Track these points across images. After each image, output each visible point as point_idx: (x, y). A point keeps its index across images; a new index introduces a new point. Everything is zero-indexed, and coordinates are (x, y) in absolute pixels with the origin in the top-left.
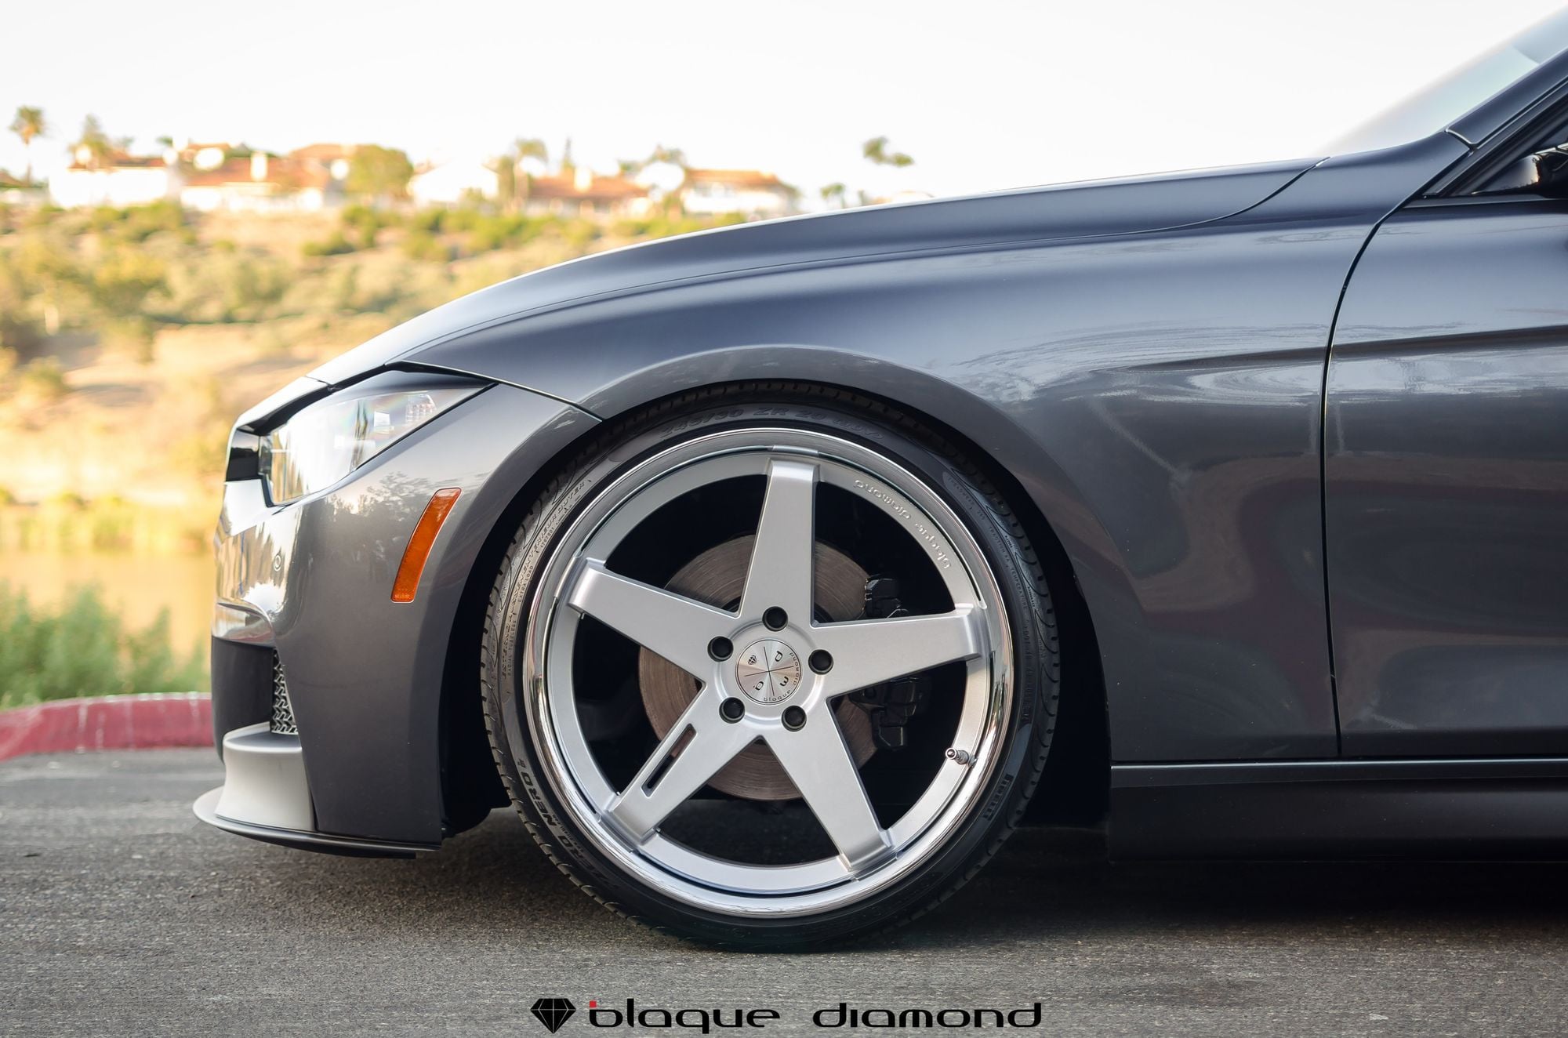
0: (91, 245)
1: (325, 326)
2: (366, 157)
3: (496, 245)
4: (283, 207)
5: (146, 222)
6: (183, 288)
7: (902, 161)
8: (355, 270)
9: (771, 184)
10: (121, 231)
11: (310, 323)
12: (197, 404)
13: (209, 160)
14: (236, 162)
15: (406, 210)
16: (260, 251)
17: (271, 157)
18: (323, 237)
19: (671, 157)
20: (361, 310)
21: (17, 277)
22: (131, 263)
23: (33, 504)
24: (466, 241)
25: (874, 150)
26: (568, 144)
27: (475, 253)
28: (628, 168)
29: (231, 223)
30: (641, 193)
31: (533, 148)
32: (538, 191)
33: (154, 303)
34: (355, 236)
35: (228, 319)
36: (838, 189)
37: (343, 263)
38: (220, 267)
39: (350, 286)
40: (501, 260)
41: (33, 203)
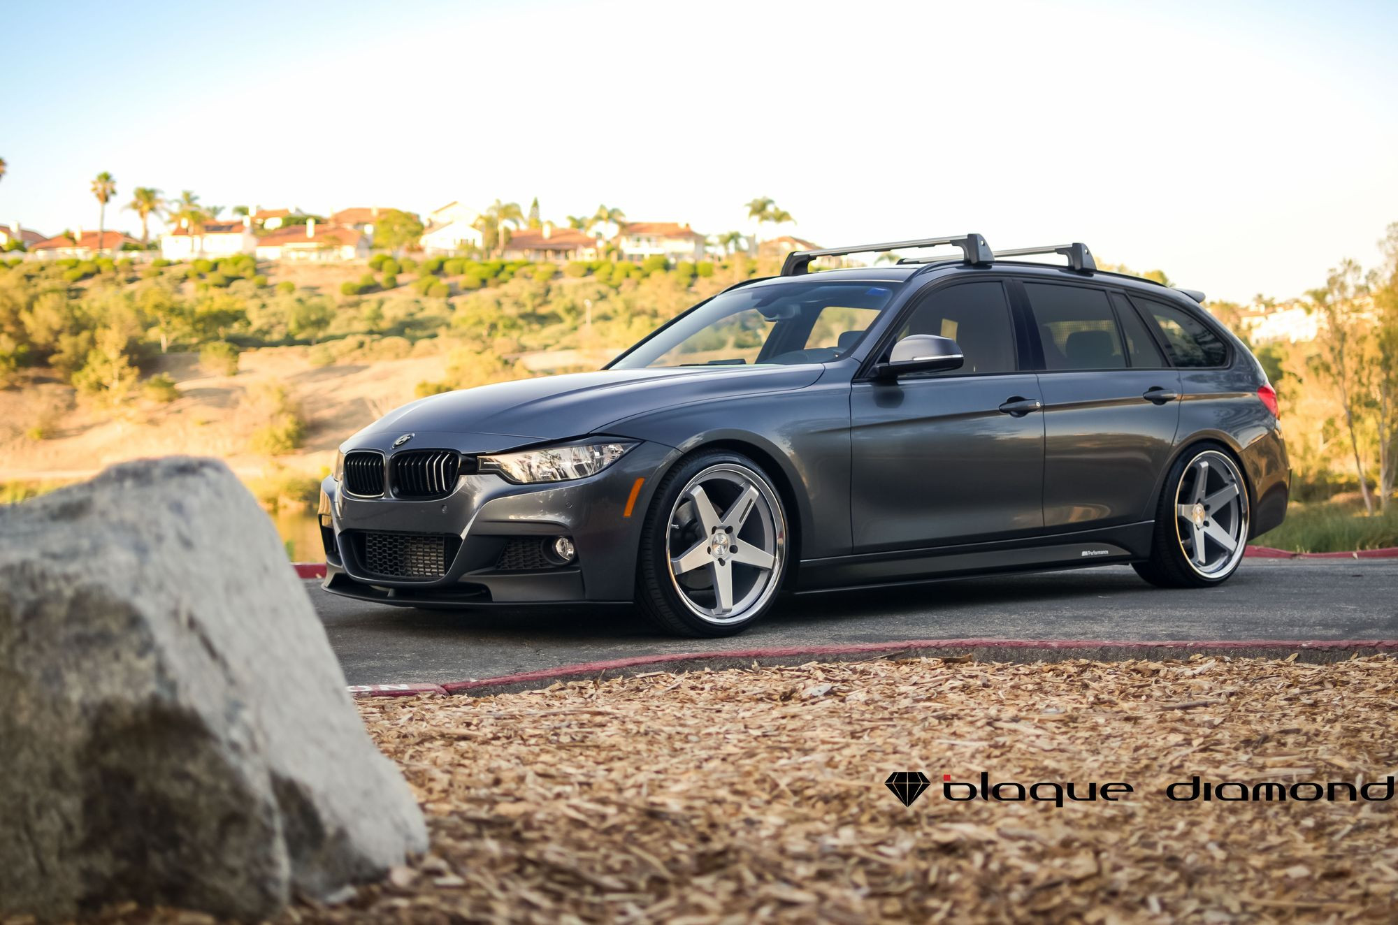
0: (189, 287)
1: (361, 345)
2: (389, 218)
3: (484, 283)
4: (329, 257)
5: (230, 271)
6: (258, 320)
7: (781, 217)
8: (381, 303)
9: (687, 234)
10: (212, 278)
11: (351, 341)
12: (271, 403)
13: (273, 224)
14: (294, 225)
15: (417, 257)
16: (313, 290)
17: (318, 221)
18: (358, 280)
19: (612, 216)
20: (384, 334)
21: (139, 312)
22: (220, 301)
24: (462, 280)
25: (760, 209)
26: (536, 204)
27: (468, 289)
28: (579, 224)
29: (291, 271)
30: (590, 243)
31: (510, 211)
32: (513, 242)
33: (236, 328)
34: (380, 278)
35: (290, 341)
36: (734, 237)
37: (374, 297)
38: (283, 303)
39: (378, 316)
40: (488, 294)
41: (148, 258)
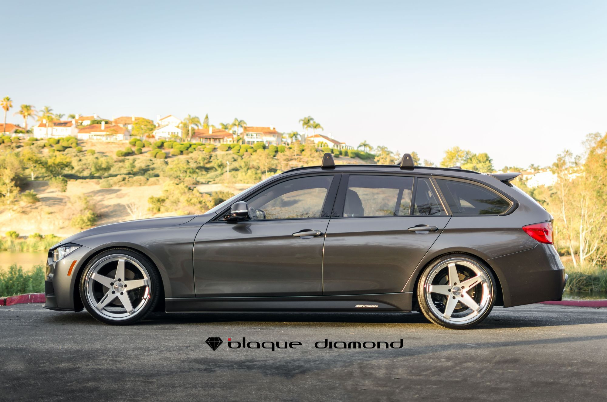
0: (46, 151)
1: (124, 179)
2: (139, 122)
3: (182, 153)
4: (112, 139)
5: (65, 144)
6: (77, 167)
7: (316, 126)
8: (134, 161)
9: (273, 133)
10: (56, 147)
11: (120, 178)
12: (81, 205)
13: (86, 123)
14: (95, 124)
15: (152, 140)
16: (103, 153)
17: (107, 123)
18: (124, 150)
19: (240, 124)
20: (135, 174)
21: (21, 162)
22: (60, 158)
23: (25, 238)
24: (172, 151)
25: (307, 122)
26: (207, 117)
27: (174, 155)
28: (226, 127)
29: (93, 145)
30: (230, 135)
31: (195, 120)
32: (195, 135)
33: (67, 171)
34: (134, 149)
35: (92, 177)
36: (295, 135)
37: (131, 158)
38: (89, 159)
39: (133, 166)
40: (183, 157)
41: (27, 137)
